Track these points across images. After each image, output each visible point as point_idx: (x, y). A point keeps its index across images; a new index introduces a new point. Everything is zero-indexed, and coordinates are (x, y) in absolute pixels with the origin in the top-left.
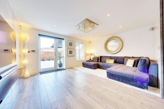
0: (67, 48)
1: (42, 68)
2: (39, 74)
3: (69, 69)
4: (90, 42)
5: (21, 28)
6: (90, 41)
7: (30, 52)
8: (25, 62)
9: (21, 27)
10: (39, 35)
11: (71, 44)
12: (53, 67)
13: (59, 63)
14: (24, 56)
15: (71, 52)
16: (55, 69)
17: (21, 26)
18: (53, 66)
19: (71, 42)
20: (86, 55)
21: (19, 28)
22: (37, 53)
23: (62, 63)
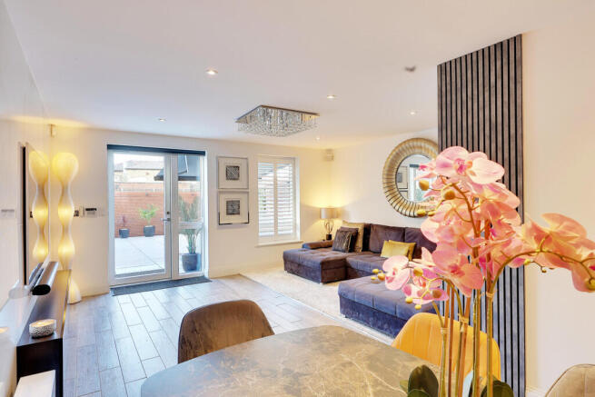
0: (215, 189)
1: (118, 271)
2: (111, 293)
3: (222, 281)
4: (329, 156)
5: (54, 133)
6: (329, 151)
7: (81, 213)
8: (67, 249)
9: (54, 129)
10: (110, 147)
11: (233, 173)
12: (163, 270)
13: (187, 252)
14: (65, 230)
15: (236, 207)
16: (166, 277)
17: (52, 125)
18: (162, 266)
19: (235, 163)
20: (309, 215)
21: (48, 133)
22: (103, 215)
23: (198, 251)
